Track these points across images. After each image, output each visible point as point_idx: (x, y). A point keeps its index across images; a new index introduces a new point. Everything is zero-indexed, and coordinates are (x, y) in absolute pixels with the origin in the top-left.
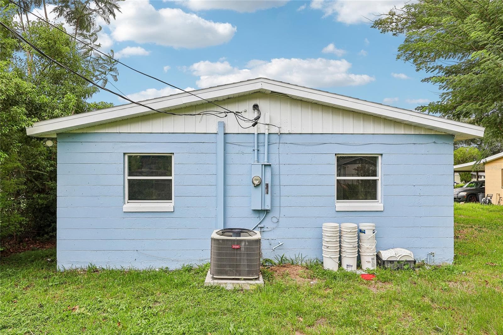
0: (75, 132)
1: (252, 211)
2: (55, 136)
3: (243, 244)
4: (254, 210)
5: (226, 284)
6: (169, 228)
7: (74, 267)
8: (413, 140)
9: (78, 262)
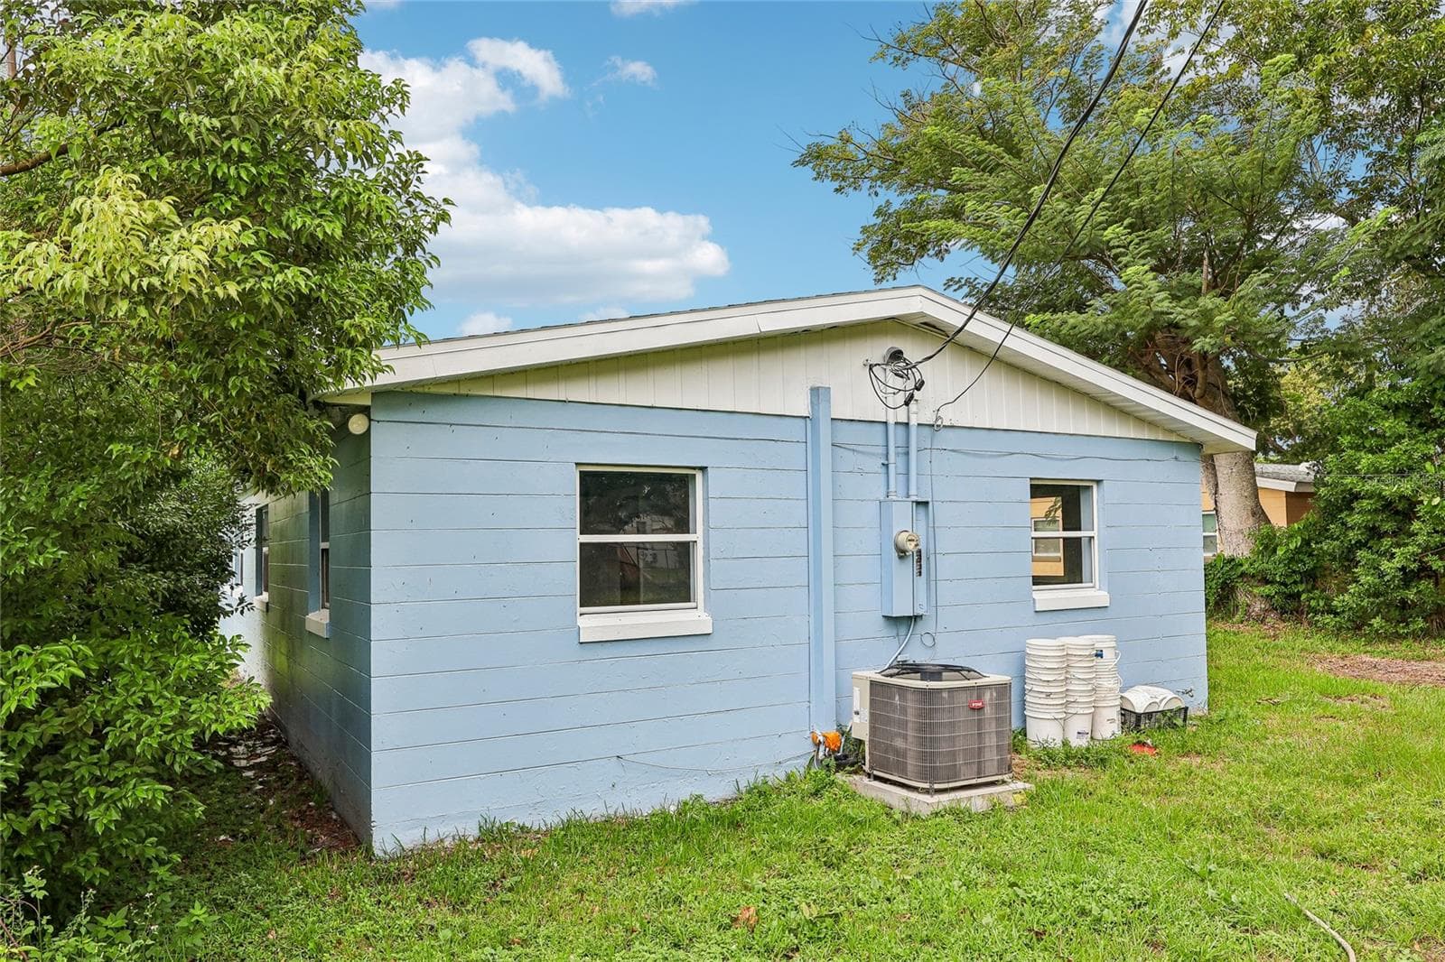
0: (433, 390)
1: (882, 620)
2: (367, 402)
3: (987, 696)
4: (887, 618)
5: (969, 799)
6: (700, 683)
7: (432, 836)
8: (1147, 451)
9: (443, 818)
